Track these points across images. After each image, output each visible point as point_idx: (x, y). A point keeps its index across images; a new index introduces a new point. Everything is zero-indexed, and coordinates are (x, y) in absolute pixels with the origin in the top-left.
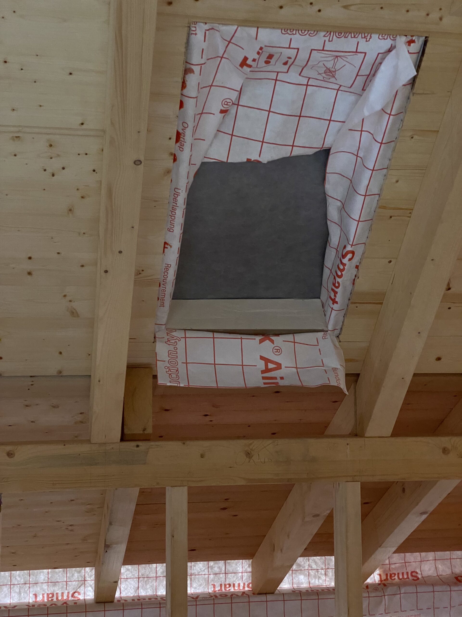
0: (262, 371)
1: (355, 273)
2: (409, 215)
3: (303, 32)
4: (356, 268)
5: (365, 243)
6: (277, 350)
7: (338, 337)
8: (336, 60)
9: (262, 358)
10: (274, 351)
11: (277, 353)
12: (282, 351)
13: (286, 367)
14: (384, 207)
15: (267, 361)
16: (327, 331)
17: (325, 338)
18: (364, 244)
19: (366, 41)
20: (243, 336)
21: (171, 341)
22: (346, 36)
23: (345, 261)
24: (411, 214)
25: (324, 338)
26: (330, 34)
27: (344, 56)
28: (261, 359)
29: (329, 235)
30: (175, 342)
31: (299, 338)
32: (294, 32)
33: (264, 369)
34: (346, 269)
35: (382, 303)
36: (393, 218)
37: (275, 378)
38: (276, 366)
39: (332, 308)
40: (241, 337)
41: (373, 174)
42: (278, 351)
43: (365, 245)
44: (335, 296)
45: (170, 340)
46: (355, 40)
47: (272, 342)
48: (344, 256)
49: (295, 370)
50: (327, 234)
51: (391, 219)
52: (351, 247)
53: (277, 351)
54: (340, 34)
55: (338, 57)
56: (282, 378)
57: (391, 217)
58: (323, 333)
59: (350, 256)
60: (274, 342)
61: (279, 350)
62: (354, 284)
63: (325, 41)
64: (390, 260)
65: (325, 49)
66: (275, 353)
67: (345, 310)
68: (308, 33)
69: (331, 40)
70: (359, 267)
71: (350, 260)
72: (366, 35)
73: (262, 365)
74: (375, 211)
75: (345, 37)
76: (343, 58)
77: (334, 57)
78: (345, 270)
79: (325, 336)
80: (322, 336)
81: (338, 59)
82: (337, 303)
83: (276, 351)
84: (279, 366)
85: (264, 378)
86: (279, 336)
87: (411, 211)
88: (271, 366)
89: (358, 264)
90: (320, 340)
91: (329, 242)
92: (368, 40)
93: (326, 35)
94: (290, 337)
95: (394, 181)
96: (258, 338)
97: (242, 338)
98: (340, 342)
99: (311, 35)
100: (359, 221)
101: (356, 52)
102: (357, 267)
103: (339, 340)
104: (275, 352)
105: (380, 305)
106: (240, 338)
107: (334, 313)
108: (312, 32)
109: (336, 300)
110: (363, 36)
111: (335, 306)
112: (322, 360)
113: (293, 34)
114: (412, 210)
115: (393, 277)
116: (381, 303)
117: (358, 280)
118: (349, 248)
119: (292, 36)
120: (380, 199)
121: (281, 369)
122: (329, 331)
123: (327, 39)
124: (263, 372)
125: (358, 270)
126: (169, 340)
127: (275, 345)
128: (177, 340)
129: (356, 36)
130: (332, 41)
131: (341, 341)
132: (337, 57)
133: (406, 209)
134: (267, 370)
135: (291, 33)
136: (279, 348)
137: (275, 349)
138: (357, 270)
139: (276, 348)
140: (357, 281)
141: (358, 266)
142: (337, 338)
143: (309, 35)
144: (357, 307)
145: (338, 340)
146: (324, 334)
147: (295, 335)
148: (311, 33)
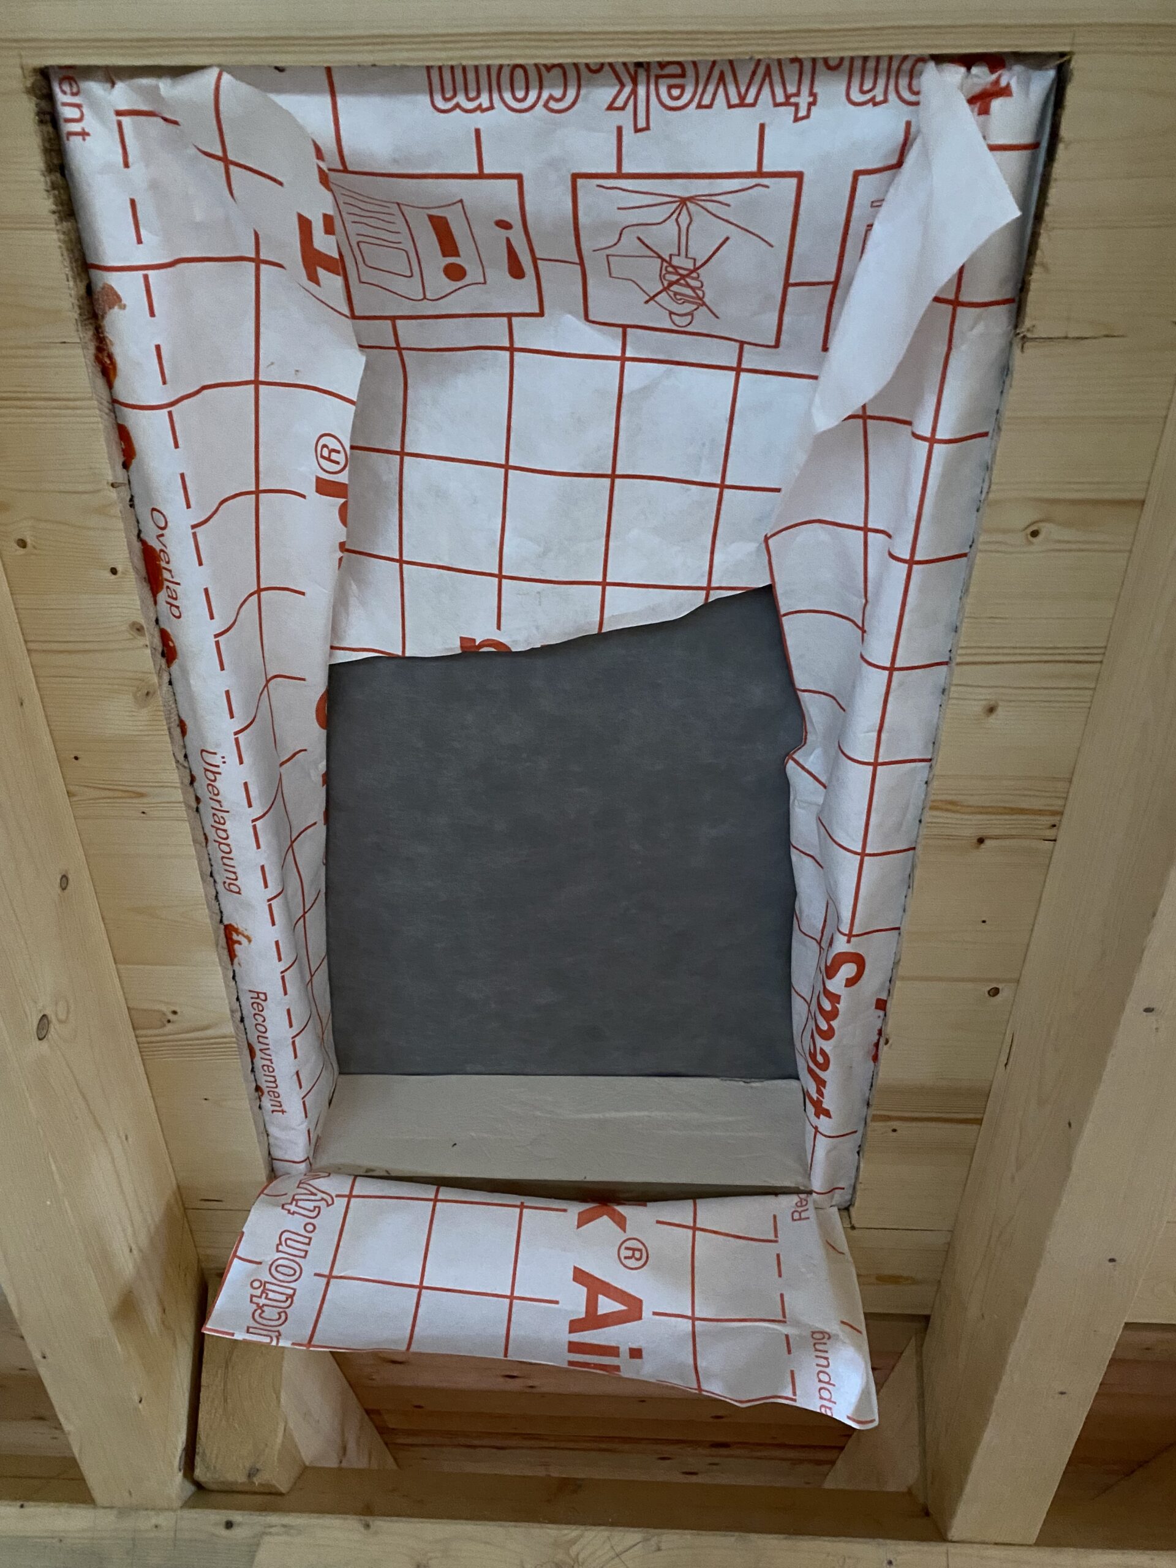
0: (572, 1322)
1: (878, 1024)
2: (1050, 833)
3: (520, 94)
4: (877, 1008)
5: (898, 929)
6: (634, 1250)
7: (847, 1209)
8: (684, 219)
9: (580, 1276)
10: (624, 1253)
11: (631, 1263)
12: (647, 1257)
13: (655, 1314)
14: (951, 806)
15: (594, 1286)
16: (810, 1192)
17: (800, 1219)
18: (897, 931)
19: (797, 119)
20: (529, 1201)
21: (300, 1203)
22: (706, 101)
23: (836, 985)
24: (1058, 829)
25: (797, 1216)
26: (634, 92)
27: (710, 197)
28: (575, 1279)
29: (798, 895)
30: (315, 1207)
31: (711, 1213)
32: (484, 100)
33: (583, 1315)
34: (840, 1013)
35: (979, 1122)
36: (988, 843)
37: (613, 1351)
38: (623, 1308)
39: (816, 1128)
40: (522, 1203)
41: (894, 684)
42: (637, 1254)
43: (900, 934)
44: (820, 1093)
45: (301, 1200)
46: (744, 121)
47: (621, 1222)
48: (831, 971)
49: (687, 1325)
50: (792, 893)
51: (983, 846)
52: (849, 941)
53: (633, 1254)
54: (676, 92)
55: (689, 204)
56: (636, 1353)
57: (981, 841)
58: (795, 1199)
59: (848, 970)
60: (628, 1222)
61: (640, 1250)
62: (875, 1058)
63: (620, 129)
64: (994, 985)
65: (626, 169)
66: (628, 1262)
67: (859, 1135)
68: (539, 97)
69: (642, 123)
70: (888, 1005)
71: (851, 982)
72: (792, 89)
73: (575, 1301)
74: (920, 821)
75: (700, 106)
76: (709, 205)
77: (675, 205)
78: (840, 1016)
79: (802, 1209)
80: (794, 1210)
81: (688, 209)
82: (827, 1114)
83: (630, 1253)
84: (633, 1309)
85: (574, 1347)
86: (646, 1206)
87: (1058, 818)
88: (606, 1305)
89: (884, 996)
90: (785, 1221)
91: (797, 918)
92: (802, 113)
93: (619, 103)
94: (680, 1212)
95: (978, 708)
96: (575, 1209)
97: (525, 1204)
98: (853, 1228)
99: (552, 104)
100: (863, 854)
101: (760, 174)
102: (881, 1005)
103: (851, 1223)
104: (626, 1258)
105: (975, 1127)
106: (519, 1203)
107: (822, 1144)
108: (558, 93)
109: (825, 1106)
110: (780, 98)
111: (823, 1123)
112: (782, 1296)
113: (479, 108)
114: (1061, 813)
115: (1008, 1040)
116: (977, 1119)
117: (886, 1048)
118: (841, 945)
119: (480, 120)
120: (934, 775)
121: (640, 1318)
122: (814, 1194)
123: (625, 119)
124: (576, 1326)
125: (885, 1015)
126: (297, 1200)
127: (629, 1234)
128: (322, 1204)
129: (750, 99)
130: (647, 128)
131: (857, 1225)
132: (683, 201)
133: (1040, 812)
134: (592, 1320)
135: (470, 105)
136: (640, 1246)
137: (627, 1248)
138: (881, 1013)
139: (628, 1244)
140: (884, 1049)
141: (885, 1002)
142: (845, 1214)
143: (546, 105)
144: (894, 1130)
145: (848, 1222)
146: (799, 1204)
147: (698, 1201)
148: (551, 97)
